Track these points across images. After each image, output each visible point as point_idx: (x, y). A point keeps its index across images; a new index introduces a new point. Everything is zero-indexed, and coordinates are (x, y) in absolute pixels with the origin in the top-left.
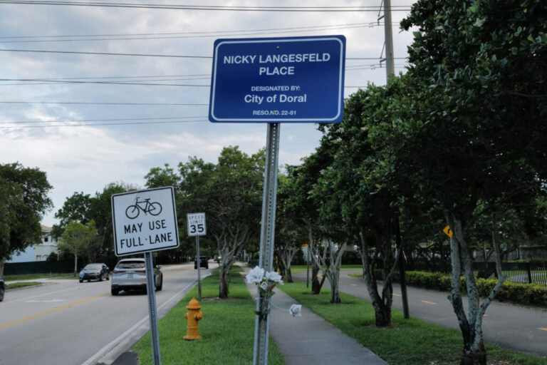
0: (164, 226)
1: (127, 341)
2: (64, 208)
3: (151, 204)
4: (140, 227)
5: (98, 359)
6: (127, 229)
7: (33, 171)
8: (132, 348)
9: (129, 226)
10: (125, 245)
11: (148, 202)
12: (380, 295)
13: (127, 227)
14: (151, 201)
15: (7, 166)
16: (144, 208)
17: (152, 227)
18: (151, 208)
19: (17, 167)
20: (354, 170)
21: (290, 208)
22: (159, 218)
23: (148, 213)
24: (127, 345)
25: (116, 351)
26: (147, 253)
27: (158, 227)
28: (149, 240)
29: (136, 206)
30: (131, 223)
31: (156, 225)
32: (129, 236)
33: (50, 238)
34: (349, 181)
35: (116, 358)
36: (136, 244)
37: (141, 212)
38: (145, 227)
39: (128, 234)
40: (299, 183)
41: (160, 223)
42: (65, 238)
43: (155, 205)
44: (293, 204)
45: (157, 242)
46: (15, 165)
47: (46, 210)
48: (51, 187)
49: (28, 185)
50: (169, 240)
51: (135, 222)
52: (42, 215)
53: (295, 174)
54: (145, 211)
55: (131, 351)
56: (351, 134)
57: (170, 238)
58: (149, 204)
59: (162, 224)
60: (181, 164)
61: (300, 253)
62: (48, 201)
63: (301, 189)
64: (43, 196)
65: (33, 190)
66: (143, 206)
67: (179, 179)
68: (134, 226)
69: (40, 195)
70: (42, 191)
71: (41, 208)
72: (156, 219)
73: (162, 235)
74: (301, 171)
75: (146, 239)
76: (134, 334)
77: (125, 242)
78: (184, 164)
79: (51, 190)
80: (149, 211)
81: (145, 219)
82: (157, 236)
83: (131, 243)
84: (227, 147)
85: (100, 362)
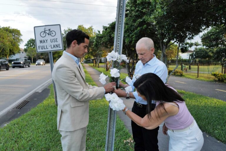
0: (57, 41)
1: (47, 84)
2: (28, 43)
3: (51, 32)
4: (47, 41)
5: (36, 90)
6: (41, 42)
7: (16, 30)
8: (48, 87)
9: (42, 41)
10: (40, 48)
11: (50, 30)
12: (131, 71)
13: (41, 41)
14: (51, 30)
15: (7, 27)
16: (48, 33)
17: (52, 41)
18: (51, 33)
19: (10, 28)
20: (133, 24)
21: (104, 42)
22: (55, 37)
23: (50, 35)
24: (47, 86)
25: (43, 88)
26: (50, 52)
27: (54, 41)
28: (50, 47)
29: (44, 32)
30: (43, 39)
31: (53, 41)
32: (42, 44)
33: (24, 52)
34: (130, 29)
35: (43, 90)
36: (45, 48)
37: (47, 34)
38: (49, 41)
39: (41, 44)
40: (108, 33)
41: (55, 40)
42: (28, 52)
43: (53, 32)
44: (105, 40)
45: (54, 47)
46: (9, 27)
47: (21, 43)
48: (22, 35)
49: (14, 34)
50: (59, 47)
51: (45, 39)
52: (20, 44)
53: (106, 29)
54: (48, 34)
55: (48, 88)
56: (132, 10)
57: (60, 46)
58: (50, 32)
59: (56, 40)
60: (65, 30)
61: (101, 60)
62: (21, 40)
63: (108, 35)
64: (19, 38)
65: (16, 36)
66: (48, 32)
67: (64, 35)
68: (44, 40)
69: (19, 37)
70: (19, 36)
71: (19, 42)
72: (53, 38)
73: (56, 45)
74: (109, 28)
75: (49, 46)
76: (49, 82)
77: (40, 47)
78: (66, 30)
79: (22, 36)
80: (50, 34)
81: (48, 38)
82: (54, 45)
83: (43, 47)
84: (80, 25)
85: (37, 91)
